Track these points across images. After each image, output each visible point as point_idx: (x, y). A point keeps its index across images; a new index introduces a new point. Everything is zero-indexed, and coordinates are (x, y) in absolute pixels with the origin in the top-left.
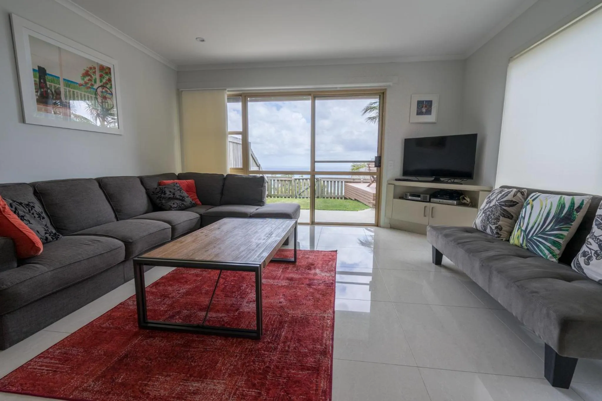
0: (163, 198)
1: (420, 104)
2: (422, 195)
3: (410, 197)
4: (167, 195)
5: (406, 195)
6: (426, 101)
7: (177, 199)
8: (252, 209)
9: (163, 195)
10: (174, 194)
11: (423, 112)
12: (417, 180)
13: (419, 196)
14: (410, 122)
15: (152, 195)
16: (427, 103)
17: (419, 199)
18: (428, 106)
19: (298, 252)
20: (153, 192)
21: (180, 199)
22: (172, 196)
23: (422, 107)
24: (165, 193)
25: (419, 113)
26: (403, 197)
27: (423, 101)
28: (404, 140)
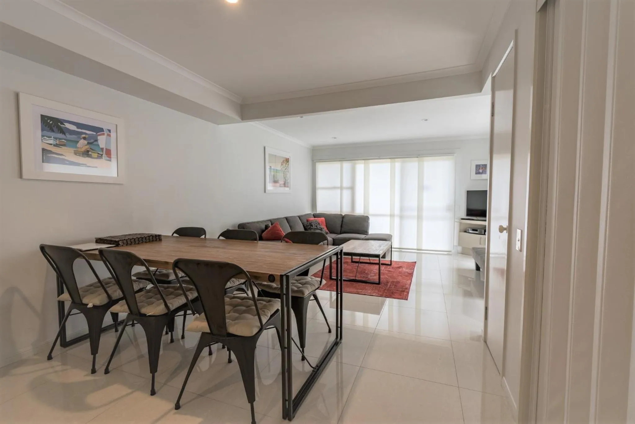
0: (312, 228)
1: (478, 167)
2: (478, 230)
3: (471, 232)
4: (313, 227)
5: (468, 230)
6: (482, 165)
7: (318, 229)
8: (363, 236)
9: (311, 227)
10: (317, 226)
11: (480, 172)
12: (477, 219)
13: (477, 230)
14: (471, 179)
15: (306, 227)
16: (483, 166)
17: (477, 232)
18: (483, 169)
19: (392, 262)
20: (306, 225)
21: (320, 230)
22: (316, 228)
23: (479, 169)
24: (312, 226)
25: (478, 173)
26: (466, 231)
27: (480, 165)
28: (466, 192)
